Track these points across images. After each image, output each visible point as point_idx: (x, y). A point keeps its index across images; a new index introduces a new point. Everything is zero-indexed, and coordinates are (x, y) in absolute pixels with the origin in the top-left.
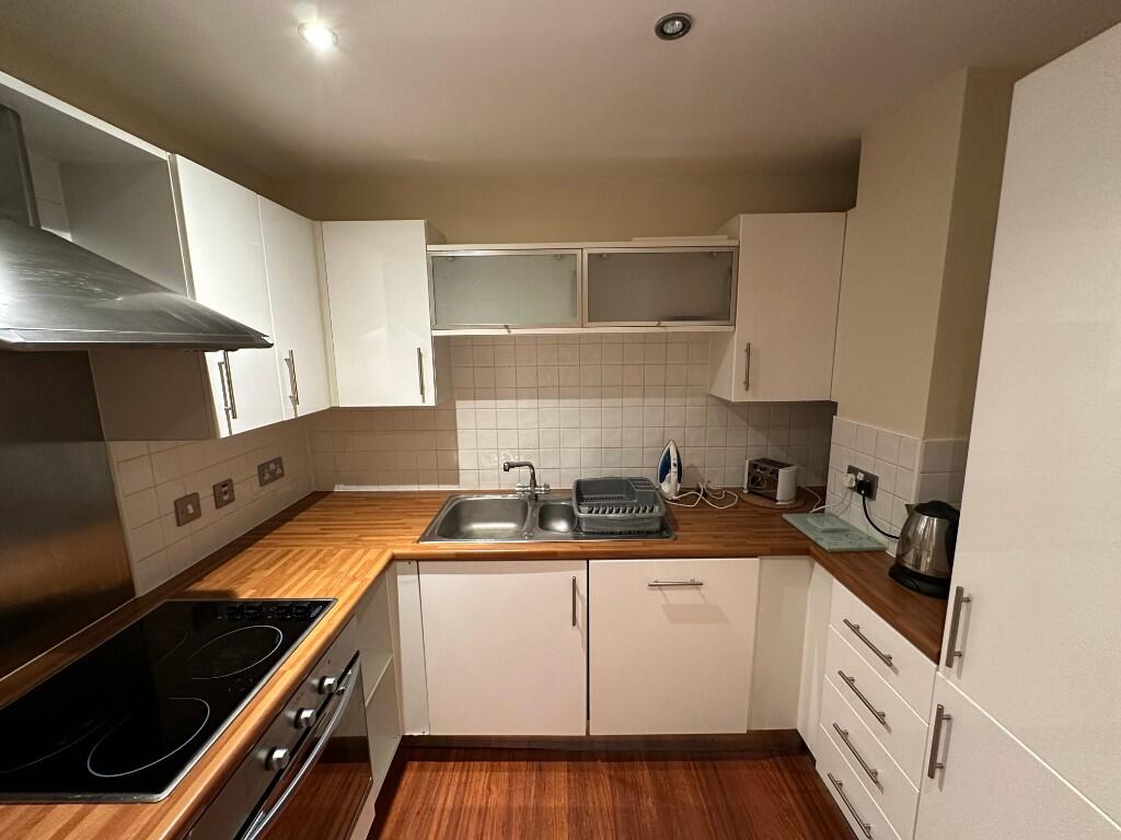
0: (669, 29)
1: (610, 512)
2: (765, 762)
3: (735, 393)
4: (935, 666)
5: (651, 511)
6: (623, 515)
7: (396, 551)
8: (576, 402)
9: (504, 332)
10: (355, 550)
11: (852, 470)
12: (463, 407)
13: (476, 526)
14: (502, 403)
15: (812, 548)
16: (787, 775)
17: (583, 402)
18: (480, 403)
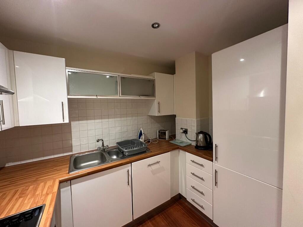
0: (155, 26)
1: (133, 148)
2: (174, 205)
3: (157, 114)
4: (212, 162)
5: (142, 146)
6: (137, 148)
7: (60, 179)
8: (114, 120)
9: (95, 97)
10: (39, 185)
11: (181, 129)
12: (73, 124)
13: (82, 165)
14: (89, 121)
15: (179, 147)
16: (180, 206)
17: (116, 119)
18: (81, 122)
